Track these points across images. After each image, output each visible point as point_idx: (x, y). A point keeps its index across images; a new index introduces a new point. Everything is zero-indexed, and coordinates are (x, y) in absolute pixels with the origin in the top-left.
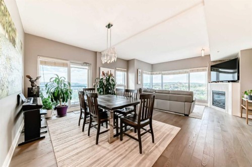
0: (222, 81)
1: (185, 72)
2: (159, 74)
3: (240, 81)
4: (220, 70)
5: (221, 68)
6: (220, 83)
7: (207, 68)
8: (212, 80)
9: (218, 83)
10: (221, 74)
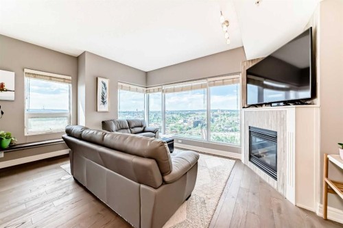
0: (270, 104)
1: (202, 87)
2: (159, 90)
3: (317, 101)
4: (265, 82)
5: (266, 78)
6: (264, 108)
7: (240, 76)
8: (249, 103)
9: (260, 109)
10: (266, 91)
